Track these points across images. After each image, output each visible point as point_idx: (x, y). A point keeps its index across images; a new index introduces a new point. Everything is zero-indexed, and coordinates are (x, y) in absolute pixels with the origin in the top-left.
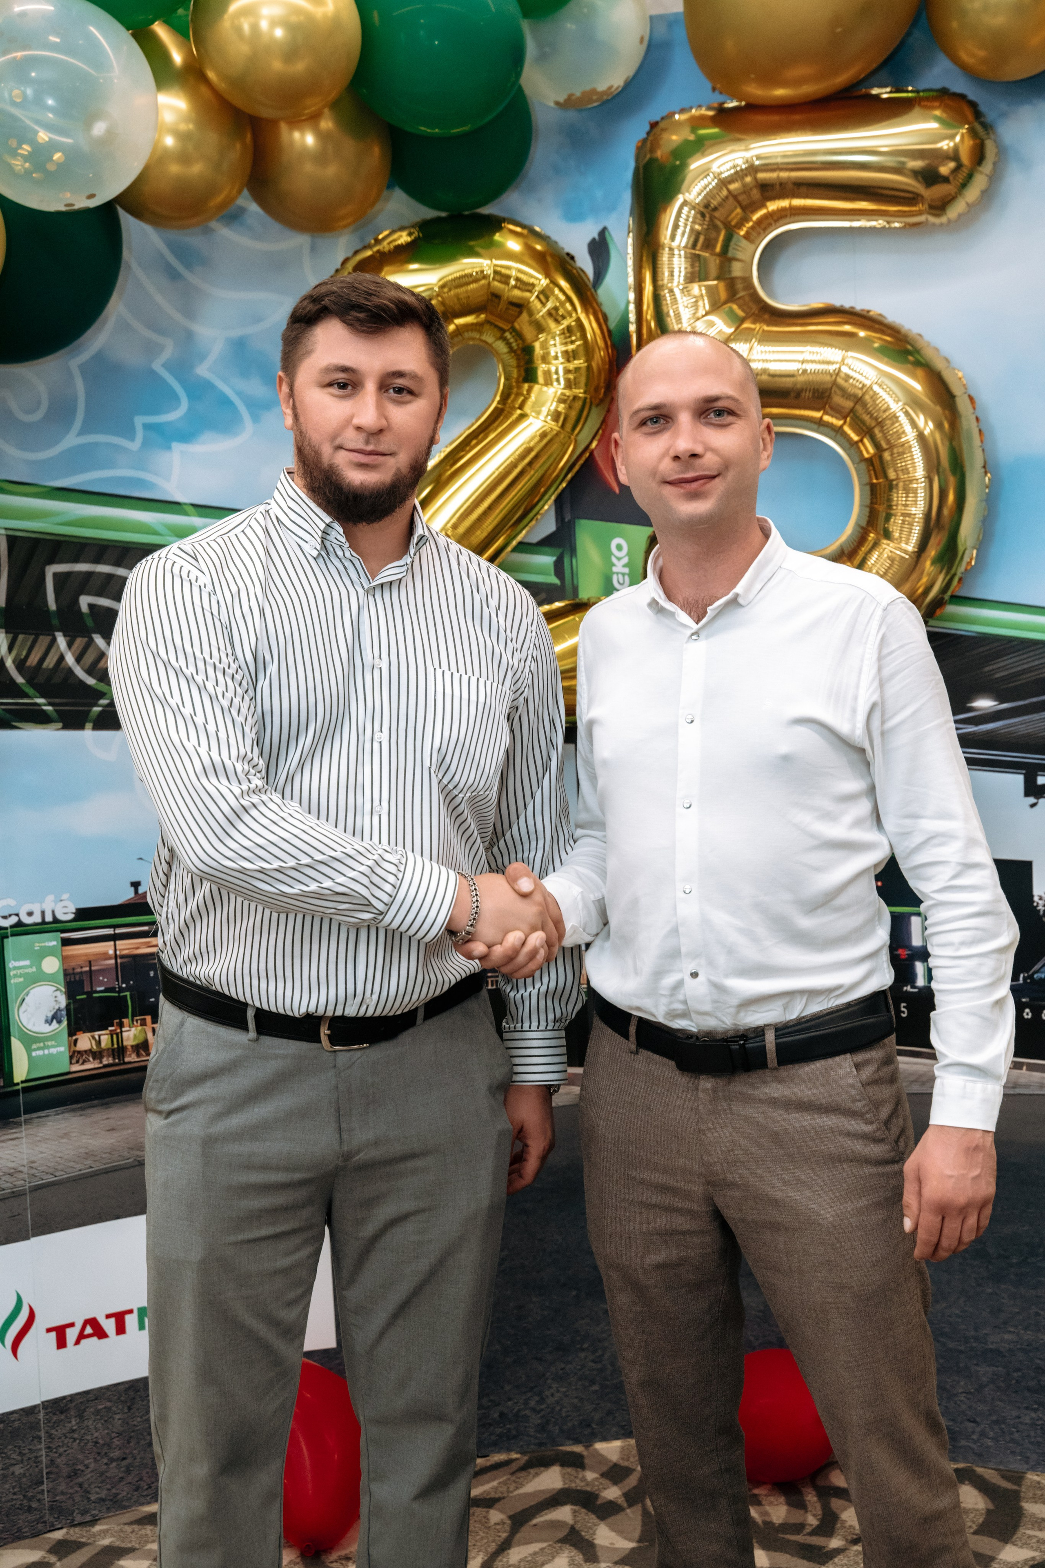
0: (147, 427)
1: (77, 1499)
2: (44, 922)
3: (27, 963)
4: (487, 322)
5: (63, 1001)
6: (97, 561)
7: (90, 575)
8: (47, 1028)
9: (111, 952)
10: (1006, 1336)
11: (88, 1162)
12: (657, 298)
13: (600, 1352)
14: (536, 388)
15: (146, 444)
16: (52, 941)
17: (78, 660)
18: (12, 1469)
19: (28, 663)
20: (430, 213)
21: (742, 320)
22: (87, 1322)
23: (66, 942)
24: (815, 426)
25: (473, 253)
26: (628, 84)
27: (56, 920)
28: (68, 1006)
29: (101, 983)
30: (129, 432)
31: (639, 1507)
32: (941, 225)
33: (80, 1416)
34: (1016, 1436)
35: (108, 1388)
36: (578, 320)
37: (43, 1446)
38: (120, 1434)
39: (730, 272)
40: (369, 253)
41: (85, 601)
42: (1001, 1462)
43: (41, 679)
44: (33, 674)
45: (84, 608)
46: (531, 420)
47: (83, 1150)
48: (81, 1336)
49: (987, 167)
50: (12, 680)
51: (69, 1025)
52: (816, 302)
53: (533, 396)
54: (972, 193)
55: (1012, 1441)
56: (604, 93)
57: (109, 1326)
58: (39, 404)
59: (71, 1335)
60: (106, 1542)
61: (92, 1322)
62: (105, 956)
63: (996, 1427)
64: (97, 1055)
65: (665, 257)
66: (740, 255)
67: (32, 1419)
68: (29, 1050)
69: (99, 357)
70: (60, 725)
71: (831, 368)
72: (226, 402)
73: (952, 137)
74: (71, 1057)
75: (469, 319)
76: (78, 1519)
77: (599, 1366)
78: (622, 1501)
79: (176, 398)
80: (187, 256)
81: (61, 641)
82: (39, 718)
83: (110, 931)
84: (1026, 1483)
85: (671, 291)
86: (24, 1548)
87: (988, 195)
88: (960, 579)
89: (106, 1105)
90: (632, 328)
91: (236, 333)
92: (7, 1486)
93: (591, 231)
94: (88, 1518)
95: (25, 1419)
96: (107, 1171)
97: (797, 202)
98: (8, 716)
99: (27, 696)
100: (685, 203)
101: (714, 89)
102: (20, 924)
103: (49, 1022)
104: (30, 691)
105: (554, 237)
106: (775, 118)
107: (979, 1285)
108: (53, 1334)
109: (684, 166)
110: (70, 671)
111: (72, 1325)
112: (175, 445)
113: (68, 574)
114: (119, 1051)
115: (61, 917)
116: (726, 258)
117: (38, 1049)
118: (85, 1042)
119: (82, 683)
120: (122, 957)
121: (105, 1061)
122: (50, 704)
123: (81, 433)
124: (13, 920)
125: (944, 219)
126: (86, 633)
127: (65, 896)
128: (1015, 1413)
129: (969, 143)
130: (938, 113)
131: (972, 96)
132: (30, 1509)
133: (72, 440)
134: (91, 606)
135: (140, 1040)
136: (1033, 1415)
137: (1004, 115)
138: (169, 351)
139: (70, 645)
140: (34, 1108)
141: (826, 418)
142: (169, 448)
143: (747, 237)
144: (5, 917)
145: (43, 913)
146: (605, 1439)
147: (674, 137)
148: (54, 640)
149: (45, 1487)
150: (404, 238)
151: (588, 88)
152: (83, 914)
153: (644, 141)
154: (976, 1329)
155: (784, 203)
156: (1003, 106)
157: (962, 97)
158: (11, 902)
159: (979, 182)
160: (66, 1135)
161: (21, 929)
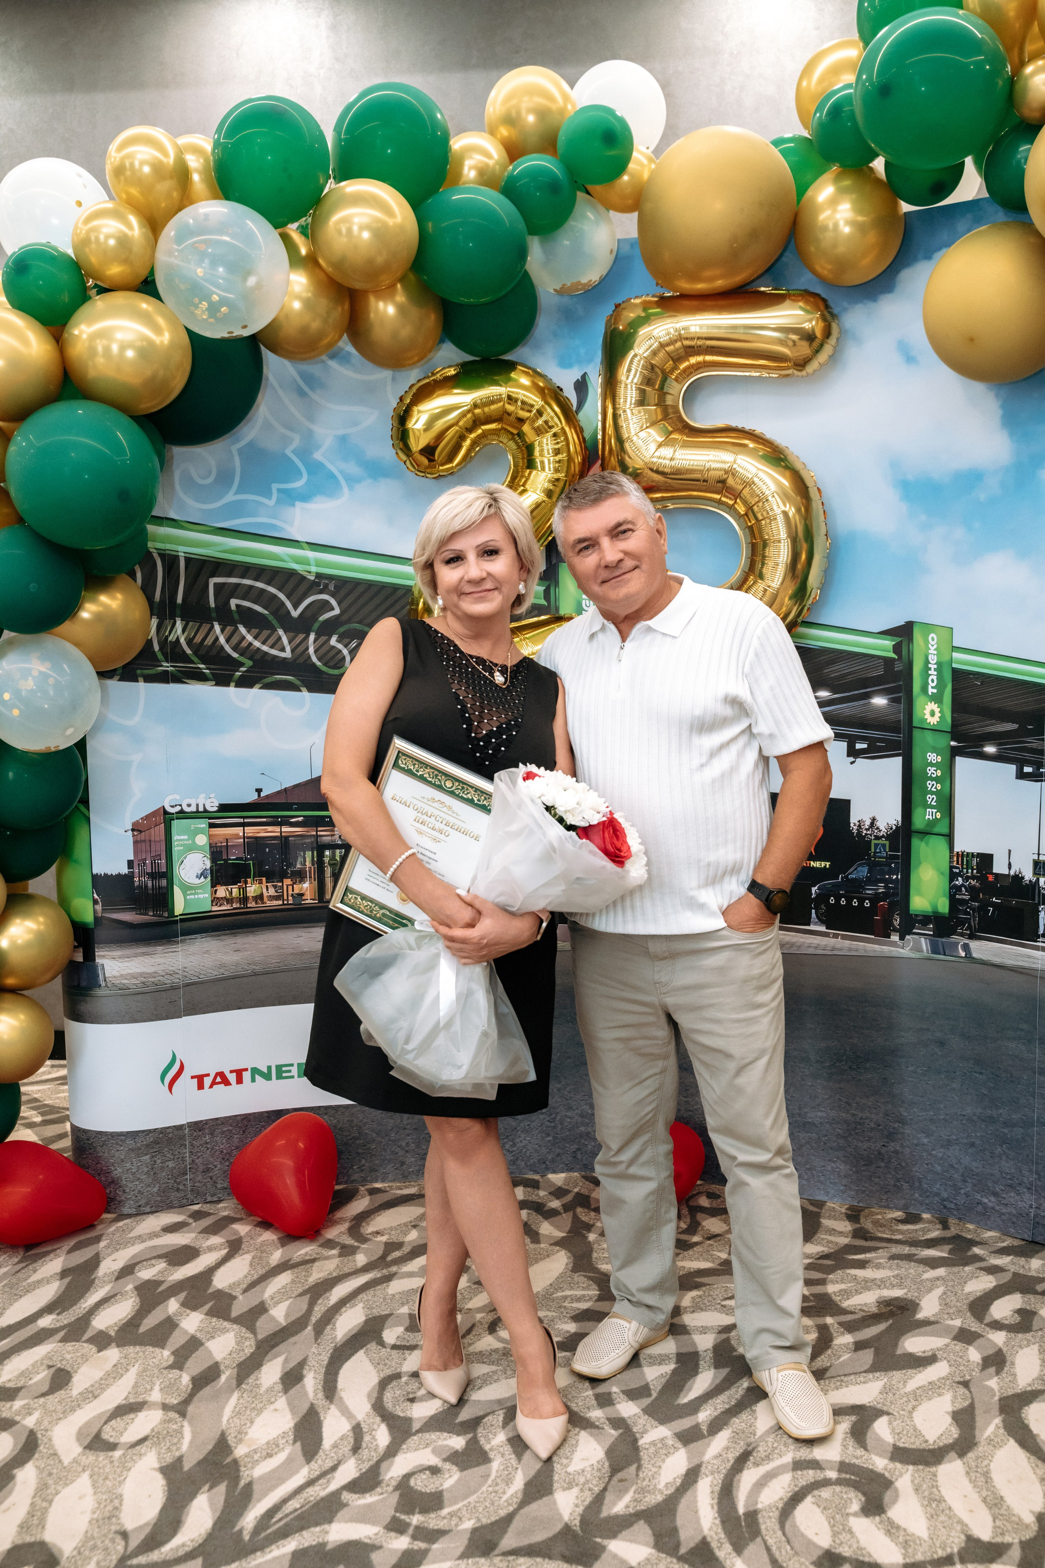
0: (279, 491)
1: (209, 1186)
2: (198, 812)
3: (186, 837)
4: (503, 428)
5: (208, 864)
6: (243, 577)
7: (238, 585)
8: (197, 881)
9: (241, 834)
10: (819, 1114)
11: (222, 971)
12: (615, 417)
13: (554, 1116)
14: (534, 472)
15: (278, 501)
16: (203, 824)
17: (228, 641)
18: (167, 1163)
19: (195, 641)
20: (470, 358)
21: (671, 433)
22: (217, 1074)
23: (211, 826)
24: (716, 505)
25: (496, 383)
26: (603, 280)
27: (206, 811)
28: (211, 867)
29: (234, 854)
30: (268, 494)
31: (570, 1214)
32: (803, 377)
33: (212, 1134)
34: (822, 1178)
35: (230, 1117)
36: (563, 429)
37: (187, 1151)
38: (237, 1148)
39: (665, 401)
40: (427, 381)
41: (234, 602)
42: (811, 1195)
43: (202, 652)
44: (197, 649)
45: (233, 607)
46: (529, 493)
47: (218, 963)
48: (214, 1083)
49: (832, 341)
50: (184, 651)
51: (212, 880)
52: (720, 424)
53: (532, 477)
54: (823, 357)
55: (819, 1181)
56: (586, 284)
57: (232, 1078)
58: (210, 473)
59: (207, 1081)
60: (226, 1213)
61: (221, 1074)
62: (237, 836)
63: (809, 1173)
64: (229, 901)
65: (621, 391)
66: (671, 391)
67: (180, 1132)
68: (185, 896)
69: (251, 444)
70: (214, 683)
71: (726, 466)
72: (332, 476)
73: (810, 321)
74: (212, 901)
75: (493, 426)
76: (209, 1199)
77: (553, 1124)
78: (561, 1209)
79: (301, 474)
80: (310, 380)
81: (217, 628)
82: (201, 678)
83: (241, 820)
84: (826, 1207)
85: (625, 411)
86: (174, 1213)
87: (833, 358)
88: (809, 609)
89: (234, 934)
90: (600, 437)
91: (341, 432)
92: (164, 1174)
93: (575, 374)
94: (215, 1199)
95: (176, 1132)
96: (234, 978)
97: (709, 358)
98: (180, 674)
99: (193, 663)
100: (635, 355)
101: (657, 284)
102: (182, 811)
103: (199, 877)
104: (195, 659)
105: (550, 376)
106: (694, 303)
107: (803, 1080)
108: (196, 1080)
109: (636, 332)
110: (222, 648)
111: (208, 1075)
112: (298, 504)
113: (224, 584)
114: (244, 899)
115: (209, 809)
116: (662, 393)
117: (191, 894)
118: (222, 892)
119: (229, 656)
120: (248, 838)
121: (235, 906)
122: (208, 669)
123: (236, 493)
124: (178, 809)
125: (804, 373)
126: (234, 624)
127: (212, 795)
128: (822, 1164)
129: (821, 324)
130: (801, 304)
131: (824, 295)
132: (178, 1190)
133: (231, 497)
134: (237, 606)
135: (258, 893)
136: (834, 1165)
137: (845, 310)
138: (297, 442)
139: (222, 631)
140: (187, 933)
141: (723, 499)
142: (294, 505)
143: (676, 380)
144: (172, 806)
145: (197, 805)
146: (554, 1172)
147: (632, 315)
148: (212, 627)
149: (188, 1177)
150: (452, 372)
151: (575, 281)
152: (224, 808)
153: (611, 315)
154: (800, 1109)
155: (700, 359)
156: (845, 304)
157: (817, 295)
158: (178, 797)
159: (828, 350)
160: (207, 952)
161: (182, 815)
